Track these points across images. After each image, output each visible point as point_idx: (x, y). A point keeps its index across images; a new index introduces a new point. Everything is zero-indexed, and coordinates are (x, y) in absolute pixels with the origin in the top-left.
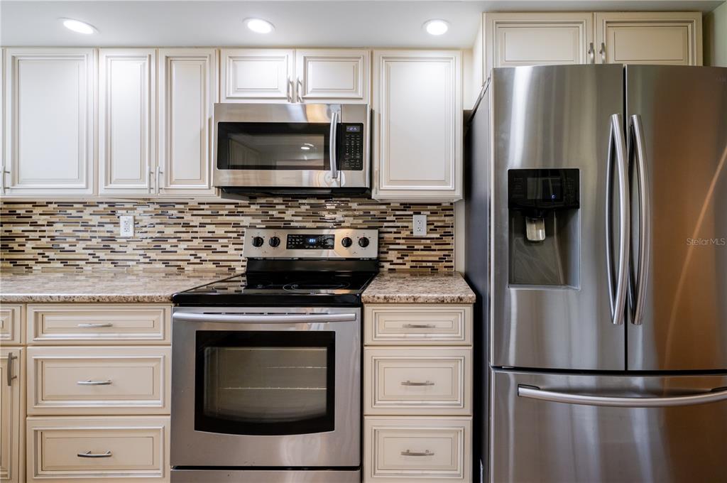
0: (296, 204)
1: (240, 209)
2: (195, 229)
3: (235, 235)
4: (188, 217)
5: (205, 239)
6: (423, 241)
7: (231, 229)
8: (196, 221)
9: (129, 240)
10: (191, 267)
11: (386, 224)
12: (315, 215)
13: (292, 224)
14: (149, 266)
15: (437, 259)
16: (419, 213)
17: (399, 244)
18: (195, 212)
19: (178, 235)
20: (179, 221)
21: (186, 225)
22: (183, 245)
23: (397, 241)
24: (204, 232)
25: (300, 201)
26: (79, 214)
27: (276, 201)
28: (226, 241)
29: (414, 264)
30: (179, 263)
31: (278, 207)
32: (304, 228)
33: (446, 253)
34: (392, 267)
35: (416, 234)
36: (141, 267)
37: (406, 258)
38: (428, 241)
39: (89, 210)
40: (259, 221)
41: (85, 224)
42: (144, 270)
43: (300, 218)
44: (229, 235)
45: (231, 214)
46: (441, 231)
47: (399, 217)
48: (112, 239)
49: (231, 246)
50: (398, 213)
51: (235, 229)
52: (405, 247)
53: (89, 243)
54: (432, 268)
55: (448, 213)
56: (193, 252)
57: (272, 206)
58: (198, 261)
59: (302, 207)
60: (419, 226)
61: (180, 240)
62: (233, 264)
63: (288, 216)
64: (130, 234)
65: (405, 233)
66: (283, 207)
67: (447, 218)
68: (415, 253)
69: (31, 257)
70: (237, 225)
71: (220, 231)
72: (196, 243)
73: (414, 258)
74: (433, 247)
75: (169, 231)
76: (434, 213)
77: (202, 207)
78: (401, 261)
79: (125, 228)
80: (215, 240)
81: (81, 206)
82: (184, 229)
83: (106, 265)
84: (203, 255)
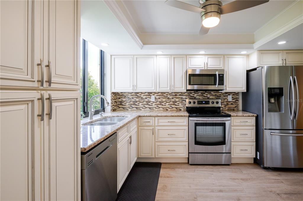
0: (197, 93)
1: (182, 94)
2: (171, 99)
3: (181, 101)
4: (169, 96)
5: (173, 102)
6: (231, 102)
7: (180, 99)
8: (171, 97)
9: (153, 102)
10: (170, 109)
11: (221, 98)
12: (202, 95)
13: (196, 98)
14: (159, 109)
15: (234, 107)
16: (230, 95)
17: (224, 103)
18: (171, 95)
19: (166, 101)
20: (166, 97)
21: (168, 98)
22: (167, 104)
23: (224, 102)
24: (173, 100)
25: (198, 92)
26: (140, 96)
27: (192, 92)
28: (179, 102)
29: (228, 108)
30: (166, 108)
31: (192, 93)
32: (199, 99)
33: (237, 105)
34: (223, 109)
35: (229, 100)
36: (157, 109)
37: (226, 107)
38: (232, 102)
39: (143, 94)
40: (188, 97)
41: (142, 98)
42: (158, 110)
43: (198, 96)
44: (180, 101)
45: (180, 95)
46: (236, 99)
47: (224, 96)
48: (149, 102)
49: (180, 104)
50: (224, 95)
51: (181, 99)
52: (226, 104)
53: (143, 103)
54: (233, 109)
55: (237, 95)
56: (170, 105)
57: (191, 93)
58: (171, 108)
59: (199, 93)
60: (230, 98)
61: (167, 102)
62: (181, 108)
63: (195, 95)
64: (154, 101)
65: (226, 100)
66: (194, 93)
67: (237, 96)
68: (229, 105)
69: (128, 107)
70: (182, 98)
71: (177, 100)
72: (171, 103)
73: (228, 107)
74: (233, 104)
75: (164, 100)
76: (233, 95)
77: (173, 93)
78: (225, 107)
79: (153, 99)
80: (176, 102)
81: (141, 93)
82: (168, 99)
83: (148, 109)
84: (173, 106)
